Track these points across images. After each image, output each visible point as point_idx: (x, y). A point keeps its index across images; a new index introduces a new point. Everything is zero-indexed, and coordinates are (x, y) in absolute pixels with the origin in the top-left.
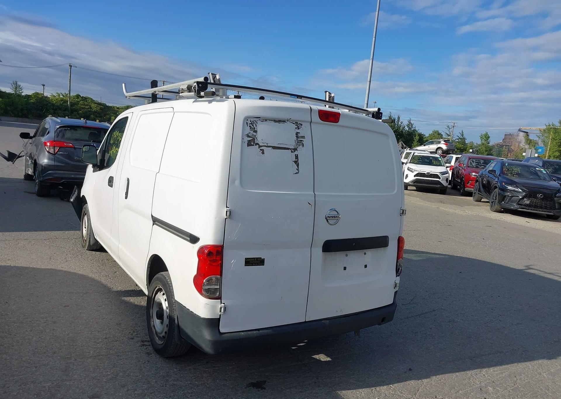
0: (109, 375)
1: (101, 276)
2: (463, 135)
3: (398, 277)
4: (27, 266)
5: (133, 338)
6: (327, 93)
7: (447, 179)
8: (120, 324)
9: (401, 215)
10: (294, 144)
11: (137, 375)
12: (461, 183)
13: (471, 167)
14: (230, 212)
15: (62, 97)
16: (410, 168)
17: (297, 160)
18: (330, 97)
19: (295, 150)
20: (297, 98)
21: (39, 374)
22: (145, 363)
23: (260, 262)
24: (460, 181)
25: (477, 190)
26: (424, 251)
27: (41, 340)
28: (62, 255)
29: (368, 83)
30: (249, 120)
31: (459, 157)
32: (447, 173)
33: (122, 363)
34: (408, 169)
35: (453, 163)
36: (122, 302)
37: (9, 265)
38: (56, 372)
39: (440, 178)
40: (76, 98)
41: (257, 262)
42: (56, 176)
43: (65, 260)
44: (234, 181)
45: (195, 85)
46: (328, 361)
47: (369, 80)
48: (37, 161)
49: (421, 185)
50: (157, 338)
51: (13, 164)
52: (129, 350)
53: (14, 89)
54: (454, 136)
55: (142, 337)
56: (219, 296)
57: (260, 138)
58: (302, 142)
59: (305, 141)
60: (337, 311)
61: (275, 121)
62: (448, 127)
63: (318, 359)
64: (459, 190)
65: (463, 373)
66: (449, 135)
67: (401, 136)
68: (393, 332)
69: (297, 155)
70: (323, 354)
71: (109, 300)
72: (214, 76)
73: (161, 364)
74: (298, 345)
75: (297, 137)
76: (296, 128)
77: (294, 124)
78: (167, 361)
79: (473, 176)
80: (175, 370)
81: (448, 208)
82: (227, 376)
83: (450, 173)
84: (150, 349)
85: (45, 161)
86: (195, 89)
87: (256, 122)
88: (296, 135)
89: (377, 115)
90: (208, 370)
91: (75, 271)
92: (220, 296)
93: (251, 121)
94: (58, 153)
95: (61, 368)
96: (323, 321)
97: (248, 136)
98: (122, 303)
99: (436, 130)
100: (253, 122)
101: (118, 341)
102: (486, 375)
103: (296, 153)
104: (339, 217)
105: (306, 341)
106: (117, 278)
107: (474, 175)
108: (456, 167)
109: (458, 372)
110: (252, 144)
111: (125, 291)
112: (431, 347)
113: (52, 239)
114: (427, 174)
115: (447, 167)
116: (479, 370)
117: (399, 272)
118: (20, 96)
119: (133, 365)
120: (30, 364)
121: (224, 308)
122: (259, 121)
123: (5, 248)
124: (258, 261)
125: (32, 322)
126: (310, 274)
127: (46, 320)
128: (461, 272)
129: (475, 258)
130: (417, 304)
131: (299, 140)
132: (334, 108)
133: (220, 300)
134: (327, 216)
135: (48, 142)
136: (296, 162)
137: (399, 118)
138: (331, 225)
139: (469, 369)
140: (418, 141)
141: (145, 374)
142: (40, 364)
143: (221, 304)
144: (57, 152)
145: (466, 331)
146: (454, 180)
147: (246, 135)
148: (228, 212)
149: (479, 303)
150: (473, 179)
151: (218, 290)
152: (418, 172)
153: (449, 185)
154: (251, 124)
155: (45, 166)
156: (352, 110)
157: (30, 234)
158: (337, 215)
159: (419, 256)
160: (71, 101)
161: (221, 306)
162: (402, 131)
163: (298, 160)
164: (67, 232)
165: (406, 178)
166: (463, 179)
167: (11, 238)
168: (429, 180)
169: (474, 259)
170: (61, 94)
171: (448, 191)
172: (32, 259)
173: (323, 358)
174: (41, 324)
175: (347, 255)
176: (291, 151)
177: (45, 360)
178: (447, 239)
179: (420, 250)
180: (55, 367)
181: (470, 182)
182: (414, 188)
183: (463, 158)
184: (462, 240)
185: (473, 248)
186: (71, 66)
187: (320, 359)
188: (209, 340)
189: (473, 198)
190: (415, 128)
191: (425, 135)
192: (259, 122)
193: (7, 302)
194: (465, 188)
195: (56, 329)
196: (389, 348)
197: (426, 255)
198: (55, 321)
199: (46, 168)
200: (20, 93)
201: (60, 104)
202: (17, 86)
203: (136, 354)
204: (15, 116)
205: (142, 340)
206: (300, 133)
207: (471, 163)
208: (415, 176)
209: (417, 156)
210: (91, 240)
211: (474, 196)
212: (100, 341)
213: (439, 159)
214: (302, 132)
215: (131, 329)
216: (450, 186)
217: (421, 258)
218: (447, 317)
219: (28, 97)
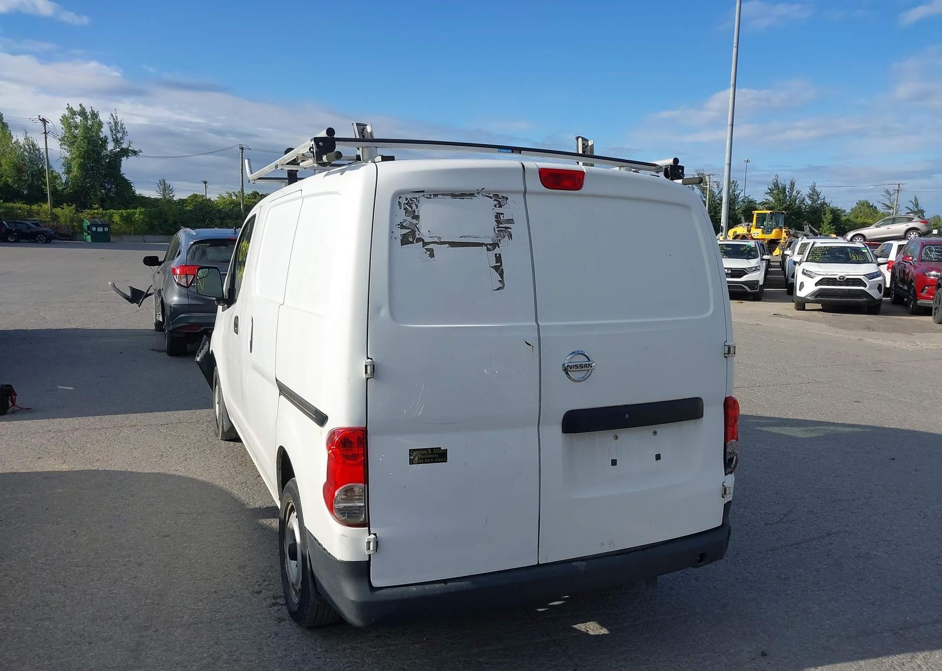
0: (204, 658)
1: (234, 483)
2: (917, 205)
3: (729, 475)
4: (123, 470)
5: (260, 591)
6: (580, 139)
7: (880, 286)
8: (244, 567)
9: (726, 355)
10: (492, 234)
11: (251, 660)
12: (908, 291)
13: (928, 261)
14: (374, 366)
15: (235, 198)
16: (807, 271)
17: (499, 264)
18: (585, 146)
19: (495, 245)
20: (513, 152)
21: (91, 656)
22: (270, 636)
23: (437, 456)
24: (907, 289)
25: (939, 303)
26: (822, 420)
27: (111, 595)
28: (180, 450)
29: (729, 128)
30: (404, 197)
31: (904, 245)
32: (879, 274)
33: (231, 637)
34: (804, 273)
35: (893, 257)
36: (256, 527)
37: (96, 468)
38: (121, 651)
39: (865, 286)
40: (253, 198)
41: (432, 456)
42: (192, 321)
43: (184, 458)
44: (378, 309)
45: (313, 145)
46: (603, 635)
47: (729, 122)
48: (165, 300)
49: (829, 301)
50: (294, 593)
51: (139, 306)
52: (249, 614)
53: (161, 193)
54: (899, 207)
55: (276, 589)
56: (365, 520)
57: (426, 228)
58: (509, 230)
59: (514, 229)
60: (603, 544)
61: (454, 195)
62: (887, 192)
63: (582, 630)
64: (906, 305)
65: (874, 660)
66: (890, 208)
67: (798, 216)
68: (738, 578)
69: (500, 254)
70: (594, 622)
71: (237, 524)
72: (362, 127)
73: (296, 639)
74: (551, 604)
75: (498, 222)
76: (495, 206)
77: (491, 198)
78: (309, 633)
79: (932, 278)
80: (319, 650)
81: (880, 339)
82: (408, 662)
83: (888, 275)
84: (285, 610)
85: (174, 299)
86: (313, 152)
87: (417, 199)
88: (496, 218)
89: (674, 171)
90: (375, 652)
91: (195, 476)
92: (367, 522)
93: (407, 199)
94: (193, 284)
95: (129, 645)
96: (574, 564)
97: (402, 227)
98: (256, 529)
99: (863, 199)
100: (411, 200)
101: (233, 597)
102: (923, 667)
103: (497, 251)
104: (591, 367)
105: (567, 596)
106: (259, 485)
107: (934, 276)
108: (899, 262)
109: (863, 658)
110: (411, 240)
111: (267, 508)
112: (812, 608)
113: (172, 423)
114: (840, 279)
115: (879, 264)
116: (910, 655)
117: (732, 466)
118: (170, 202)
119: (248, 641)
120: (82, 638)
121: (374, 543)
122: (423, 197)
123: (98, 441)
124: (435, 454)
125: (106, 564)
126: (540, 475)
127: (128, 561)
128: (894, 459)
129: (926, 431)
130: (795, 523)
131: (503, 227)
132: (594, 166)
133: (367, 528)
134: (566, 365)
135: (178, 268)
136: (499, 269)
137: (792, 184)
138: (575, 381)
139: (888, 652)
140: (830, 223)
141: (265, 657)
142: (98, 637)
143: (369, 535)
144: (191, 283)
145: (892, 575)
146: (896, 286)
147: (398, 225)
148: (369, 366)
149: (924, 518)
150: (931, 283)
151: (363, 510)
152: (822, 277)
153: (884, 296)
154: (407, 204)
155: (175, 306)
156: (623, 167)
157: (142, 417)
158: (586, 363)
159: (812, 431)
160: (245, 203)
161: (368, 539)
162: (799, 207)
163: (501, 264)
164: (198, 411)
165: (800, 290)
166: (913, 284)
167: (112, 424)
168: (844, 289)
169: (924, 432)
170: (234, 193)
171: (883, 307)
172: (134, 458)
173: (593, 628)
174: (117, 568)
175: (616, 438)
176: (487, 248)
177: (108, 630)
178: (873, 396)
179: (814, 419)
180: (120, 644)
181: (927, 288)
182: (819, 306)
183: (911, 245)
184: (903, 398)
185: (924, 413)
186: (242, 149)
187: (588, 631)
188: (352, 601)
189: (934, 318)
190: (824, 199)
191: (845, 211)
192: (422, 199)
193: (74, 531)
194: (917, 300)
195: (139, 576)
196: (727, 610)
197: (826, 428)
198: (141, 563)
199: (177, 310)
200: (170, 197)
201: (230, 210)
202: (165, 187)
203: (259, 621)
204: (164, 234)
205: (274, 595)
206: (503, 214)
207: (926, 254)
208: (816, 285)
209: (819, 248)
210: (224, 423)
211: (935, 315)
212: (204, 596)
213: (863, 251)
214: (507, 212)
215: (261, 575)
216: (890, 298)
217: (815, 435)
218: (854, 548)
219: (182, 202)
